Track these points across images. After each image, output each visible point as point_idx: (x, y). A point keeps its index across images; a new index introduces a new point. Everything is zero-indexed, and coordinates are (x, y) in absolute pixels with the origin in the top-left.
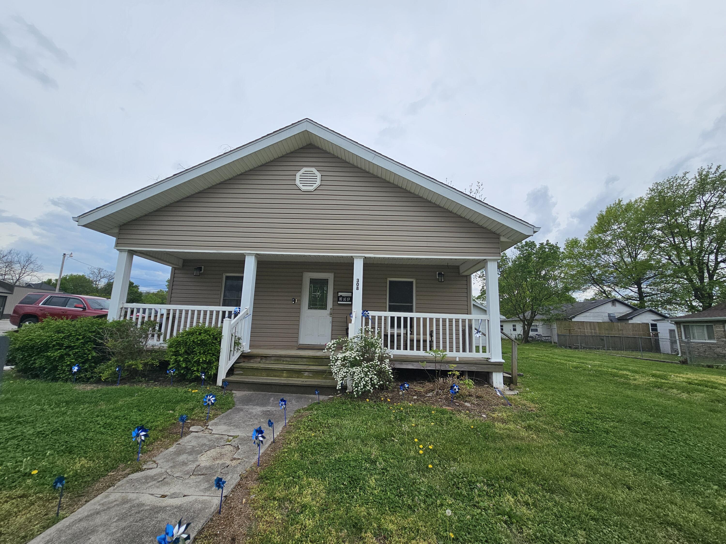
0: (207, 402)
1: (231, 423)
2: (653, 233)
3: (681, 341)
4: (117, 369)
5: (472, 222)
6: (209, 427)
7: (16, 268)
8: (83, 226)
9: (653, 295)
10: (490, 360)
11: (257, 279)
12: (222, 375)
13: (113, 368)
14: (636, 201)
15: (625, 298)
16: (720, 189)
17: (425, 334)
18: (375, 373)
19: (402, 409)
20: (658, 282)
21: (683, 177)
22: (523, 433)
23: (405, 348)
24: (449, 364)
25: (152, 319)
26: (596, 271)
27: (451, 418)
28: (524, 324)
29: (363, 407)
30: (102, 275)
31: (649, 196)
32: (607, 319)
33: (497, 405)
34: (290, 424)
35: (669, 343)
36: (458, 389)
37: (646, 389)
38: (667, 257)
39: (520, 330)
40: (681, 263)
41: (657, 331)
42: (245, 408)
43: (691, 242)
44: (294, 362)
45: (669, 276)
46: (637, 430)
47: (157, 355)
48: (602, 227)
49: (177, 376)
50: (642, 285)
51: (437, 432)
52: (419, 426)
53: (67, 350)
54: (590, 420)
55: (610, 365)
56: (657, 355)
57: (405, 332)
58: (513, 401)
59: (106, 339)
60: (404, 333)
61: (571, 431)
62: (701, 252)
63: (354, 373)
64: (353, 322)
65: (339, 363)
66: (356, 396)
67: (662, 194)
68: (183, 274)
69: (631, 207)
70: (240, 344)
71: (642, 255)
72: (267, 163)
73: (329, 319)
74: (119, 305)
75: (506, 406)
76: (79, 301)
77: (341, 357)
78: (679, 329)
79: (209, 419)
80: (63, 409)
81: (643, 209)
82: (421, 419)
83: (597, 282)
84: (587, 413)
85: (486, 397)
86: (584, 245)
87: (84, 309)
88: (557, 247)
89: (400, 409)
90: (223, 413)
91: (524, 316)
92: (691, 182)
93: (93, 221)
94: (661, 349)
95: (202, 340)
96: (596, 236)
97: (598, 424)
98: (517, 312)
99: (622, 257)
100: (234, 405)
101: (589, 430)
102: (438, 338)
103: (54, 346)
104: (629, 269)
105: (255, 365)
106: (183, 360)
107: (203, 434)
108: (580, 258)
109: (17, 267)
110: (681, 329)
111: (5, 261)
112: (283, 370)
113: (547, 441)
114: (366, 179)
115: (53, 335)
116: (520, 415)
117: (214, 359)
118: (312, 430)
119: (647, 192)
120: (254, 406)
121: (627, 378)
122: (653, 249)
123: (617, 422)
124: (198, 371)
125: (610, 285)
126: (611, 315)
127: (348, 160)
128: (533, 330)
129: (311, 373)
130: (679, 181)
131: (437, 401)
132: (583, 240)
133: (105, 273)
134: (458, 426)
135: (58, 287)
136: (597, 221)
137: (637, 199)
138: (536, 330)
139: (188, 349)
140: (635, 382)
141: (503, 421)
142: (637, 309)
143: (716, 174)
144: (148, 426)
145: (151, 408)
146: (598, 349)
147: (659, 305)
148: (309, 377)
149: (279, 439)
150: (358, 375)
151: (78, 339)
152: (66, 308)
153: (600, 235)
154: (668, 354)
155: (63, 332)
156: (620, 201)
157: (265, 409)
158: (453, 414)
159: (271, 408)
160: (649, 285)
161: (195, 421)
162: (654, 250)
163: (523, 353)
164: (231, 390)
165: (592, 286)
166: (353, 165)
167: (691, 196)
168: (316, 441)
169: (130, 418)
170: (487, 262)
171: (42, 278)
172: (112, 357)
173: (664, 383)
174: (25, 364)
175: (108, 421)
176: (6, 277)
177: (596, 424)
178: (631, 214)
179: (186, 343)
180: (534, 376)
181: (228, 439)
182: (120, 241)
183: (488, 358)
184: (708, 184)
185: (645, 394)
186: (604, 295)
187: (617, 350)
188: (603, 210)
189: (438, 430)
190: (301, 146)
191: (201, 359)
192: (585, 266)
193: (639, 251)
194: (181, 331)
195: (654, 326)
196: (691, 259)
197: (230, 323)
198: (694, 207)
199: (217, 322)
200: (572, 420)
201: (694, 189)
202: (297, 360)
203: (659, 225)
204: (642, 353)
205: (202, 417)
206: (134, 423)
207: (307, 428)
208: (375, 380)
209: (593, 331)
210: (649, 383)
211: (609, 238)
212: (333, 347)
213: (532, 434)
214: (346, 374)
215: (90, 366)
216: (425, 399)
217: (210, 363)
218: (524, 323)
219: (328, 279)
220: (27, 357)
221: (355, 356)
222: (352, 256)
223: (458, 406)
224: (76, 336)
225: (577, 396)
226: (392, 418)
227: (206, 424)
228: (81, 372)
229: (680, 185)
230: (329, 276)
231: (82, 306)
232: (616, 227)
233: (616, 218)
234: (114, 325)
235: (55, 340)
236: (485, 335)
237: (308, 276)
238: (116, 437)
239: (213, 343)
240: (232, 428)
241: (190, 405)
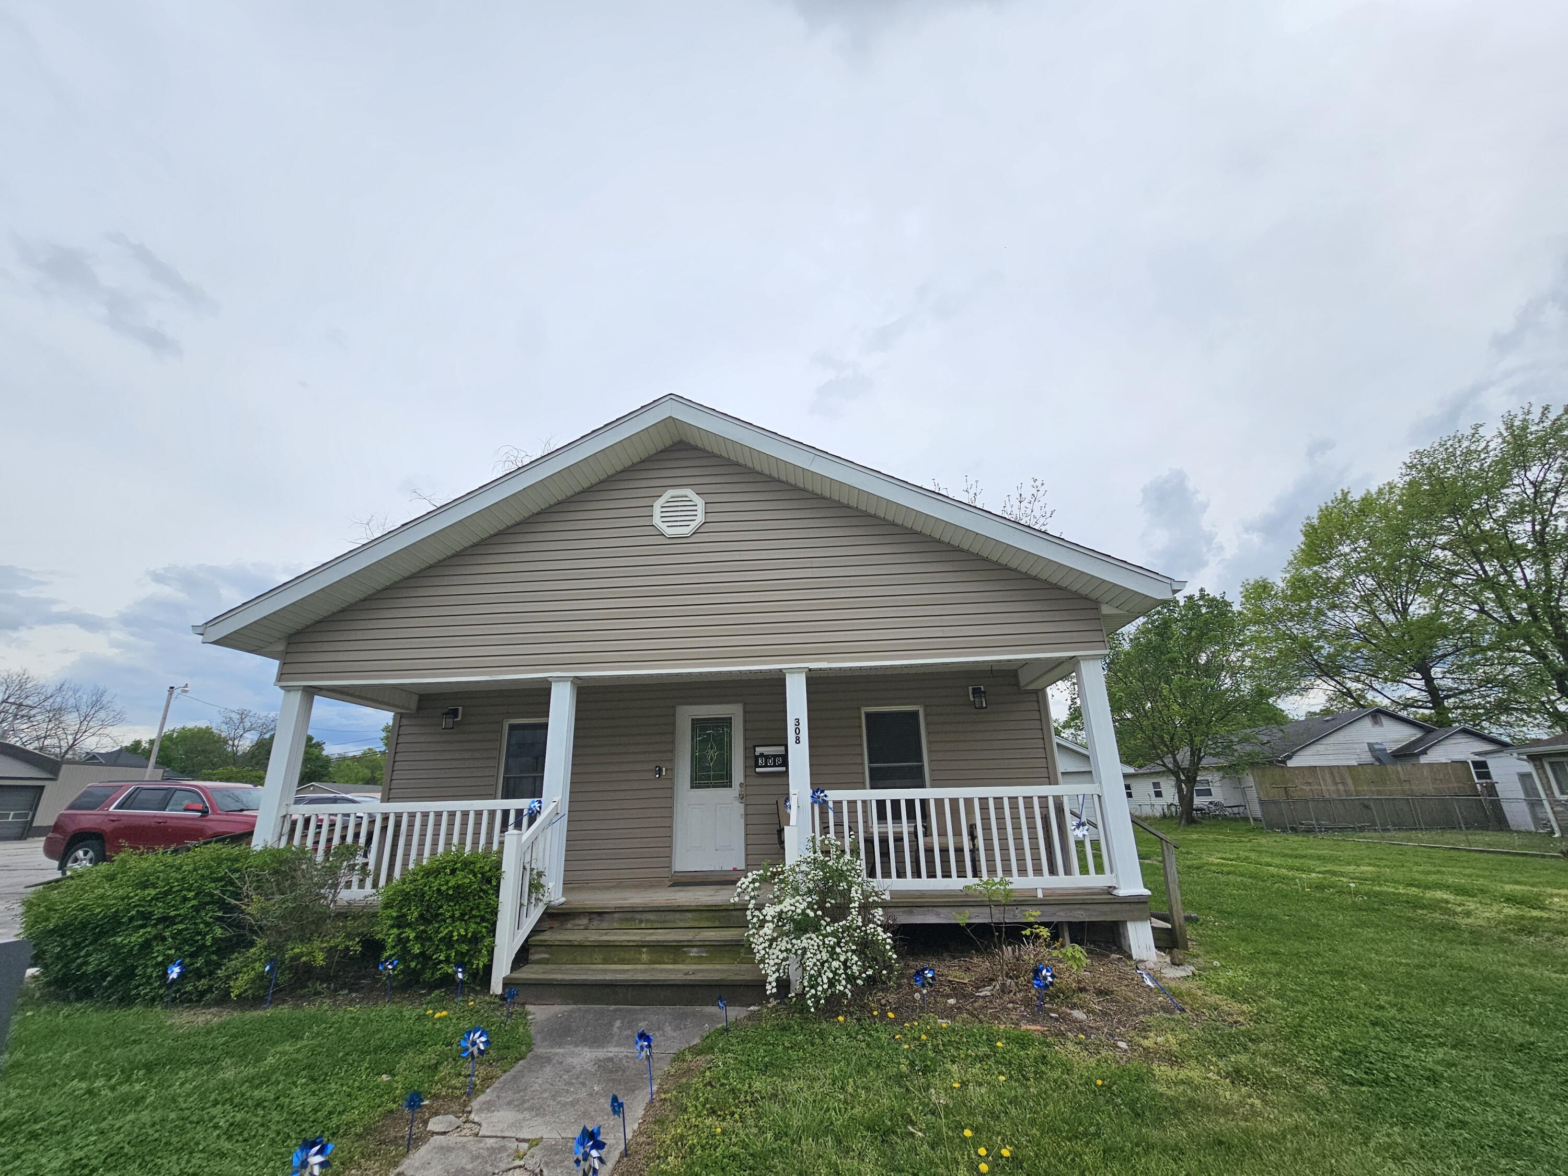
0: (467, 1049)
1: (524, 1102)
2: (1433, 556)
3: (1554, 802)
4: (267, 968)
5: (1035, 578)
6: (472, 1116)
7: (68, 722)
8: (215, 643)
9: (1462, 692)
10: (1115, 892)
11: (576, 729)
12: (501, 969)
13: (257, 964)
14: (1380, 492)
15: (1399, 704)
16: (1559, 453)
17: (957, 833)
18: (854, 947)
19: (924, 1037)
20: (1468, 663)
21: (1473, 436)
22: (1228, 1094)
23: (917, 874)
24: (1023, 908)
25: (349, 839)
26: (1322, 647)
27: (1044, 1057)
28: (1179, 781)
29: (831, 1040)
30: (248, 725)
31: (1407, 478)
32: (1367, 758)
33: (1151, 1012)
34: (663, 1096)
35: (1524, 807)
36: (1053, 976)
37: (1502, 940)
38: (1475, 607)
39: (1170, 794)
40: (1511, 617)
41: (1490, 778)
42: (556, 1054)
43: (1522, 569)
44: (665, 922)
45: (1489, 648)
46: (1507, 1070)
47: (358, 927)
48: (1317, 551)
49: (400, 977)
50: (1432, 673)
51: (1014, 1101)
52: (971, 1087)
53: (160, 927)
54: (1386, 1043)
55: (1399, 875)
56: (1504, 837)
57: (912, 829)
58: (1187, 999)
59: (247, 896)
60: (909, 833)
61: (1345, 1082)
62: (1549, 591)
63: (805, 950)
64: (793, 821)
65: (768, 929)
66: (812, 1010)
67: (1435, 473)
68: (417, 725)
69: (1371, 504)
70: (542, 886)
71: (1419, 607)
72: (592, 486)
73: (739, 809)
74: (278, 810)
75: (1171, 1013)
76: (194, 795)
77: (773, 913)
78: (1540, 771)
79: (472, 1091)
80: (138, 1087)
81: (1400, 508)
82: (973, 1065)
83: (1329, 670)
84: (1374, 1024)
85: (1122, 990)
86: (1283, 592)
87: (205, 812)
88: (1224, 601)
89: (919, 1039)
90: (505, 1072)
91: (1175, 760)
92: (1492, 445)
93: (235, 632)
94: (1508, 819)
95: (457, 888)
96: (1307, 572)
97: (1408, 1058)
98: (1158, 754)
99: (1373, 612)
100: (530, 1048)
101: (1387, 1078)
102: (988, 840)
103: (131, 919)
104: (1394, 639)
105: (577, 937)
106: (416, 938)
107: (459, 1139)
108: (1280, 622)
109: (71, 720)
110: (1545, 772)
111: (48, 708)
112: (639, 946)
113: (1291, 1116)
114: (802, 504)
115: (132, 894)
116: (1210, 1038)
117: (484, 930)
118: (714, 1112)
119: (1400, 471)
120: (577, 1046)
121: (1446, 911)
122: (1440, 591)
123: (1454, 1047)
124: (447, 961)
125: (1359, 677)
126: (1377, 747)
127: (758, 468)
128: (1201, 793)
129: (702, 949)
130: (1465, 444)
131: (1005, 1009)
132: (1279, 580)
133: (253, 720)
134: (1064, 1082)
135: (153, 760)
136: (1303, 539)
137: (1382, 487)
138: (1208, 793)
139: (427, 911)
140: (1470, 921)
141: (1173, 1059)
142: (1433, 730)
143: (1545, 424)
144: (330, 1125)
145: (340, 1069)
146: (1362, 829)
147: (1482, 715)
148: (699, 960)
149: (637, 1144)
150: (815, 954)
151: (185, 899)
152: (167, 813)
153: (1315, 568)
154: (1530, 833)
155: (154, 886)
156: (1345, 494)
157: (601, 1053)
158: (1049, 1045)
159: (617, 1049)
160: (1448, 672)
161: (441, 1102)
162: (1442, 594)
163: (1188, 853)
164: (524, 1004)
165: (1319, 682)
166: (770, 476)
167: (1500, 473)
168: (728, 1147)
169: (290, 1103)
170: (1078, 662)
171: (121, 738)
172: (258, 936)
173: (1540, 919)
174: (65, 966)
175: (239, 1117)
176: (46, 743)
177: (1402, 1057)
178: (1374, 519)
179: (423, 895)
180: (1225, 918)
181: (517, 1151)
182: (288, 669)
183: (1110, 887)
184: (1529, 445)
185: (1501, 955)
186: (1350, 700)
187: (1406, 830)
188: (1311, 516)
189: (1016, 1097)
190: (660, 447)
191: (455, 934)
192: (1294, 639)
193: (1410, 598)
194: (411, 866)
195: (1481, 766)
196: (1531, 608)
197: (519, 840)
198: (1512, 494)
199: (489, 842)
200: (1340, 1048)
201: (1503, 458)
202: (670, 916)
203: (1443, 539)
204: (1466, 835)
205: (456, 1088)
206: (299, 1119)
207: (704, 1106)
208: (854, 967)
209: (1341, 787)
210: (1505, 923)
211: (1337, 573)
212: (753, 890)
213: (1250, 1096)
214: (785, 954)
215: (208, 963)
216: (976, 1005)
217: (475, 939)
218: (1178, 778)
219: (730, 719)
220: (69, 949)
221: (804, 911)
222: (780, 670)
223: (1057, 1020)
224: (181, 891)
225: (1339, 974)
226: (904, 1068)
227: (465, 1106)
228: (186, 978)
229: (1469, 452)
230: (734, 711)
231: (200, 806)
232: (1347, 550)
233: (1344, 529)
234: (265, 861)
235: (135, 906)
236: (1095, 826)
237: (687, 714)
238: (255, 1164)
239: (482, 890)
240: (527, 1115)
241: (430, 1056)
